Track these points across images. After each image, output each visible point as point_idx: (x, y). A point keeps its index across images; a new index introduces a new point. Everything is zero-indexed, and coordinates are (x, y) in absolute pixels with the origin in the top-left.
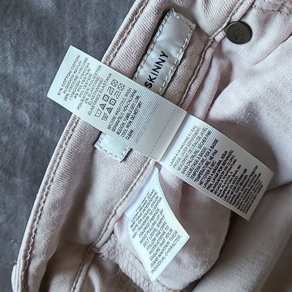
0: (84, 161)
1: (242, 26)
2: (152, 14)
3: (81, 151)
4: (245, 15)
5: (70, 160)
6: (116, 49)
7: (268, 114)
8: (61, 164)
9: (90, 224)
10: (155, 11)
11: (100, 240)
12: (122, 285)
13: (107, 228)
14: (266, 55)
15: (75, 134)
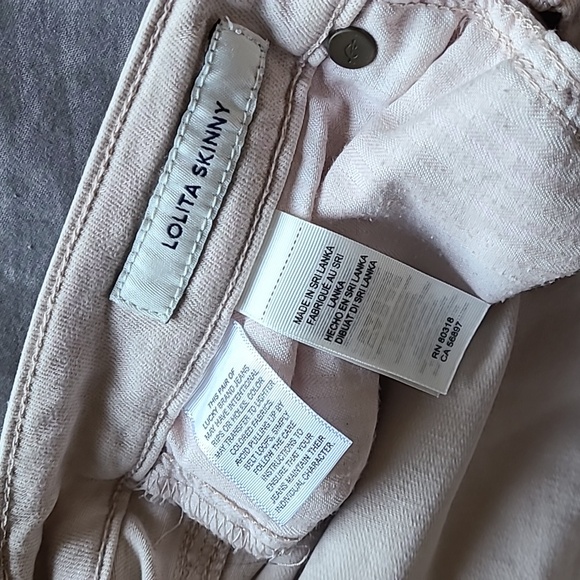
0: (93, 329)
1: (357, 35)
2: (185, 29)
3: (84, 311)
4: (360, 15)
5: (64, 331)
6: (125, 106)
7: (425, 200)
8: (48, 342)
9: (120, 442)
10: (190, 24)
11: (141, 466)
12: (190, 544)
13: (152, 443)
14: (408, 86)
15: (69, 280)
